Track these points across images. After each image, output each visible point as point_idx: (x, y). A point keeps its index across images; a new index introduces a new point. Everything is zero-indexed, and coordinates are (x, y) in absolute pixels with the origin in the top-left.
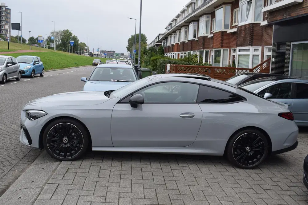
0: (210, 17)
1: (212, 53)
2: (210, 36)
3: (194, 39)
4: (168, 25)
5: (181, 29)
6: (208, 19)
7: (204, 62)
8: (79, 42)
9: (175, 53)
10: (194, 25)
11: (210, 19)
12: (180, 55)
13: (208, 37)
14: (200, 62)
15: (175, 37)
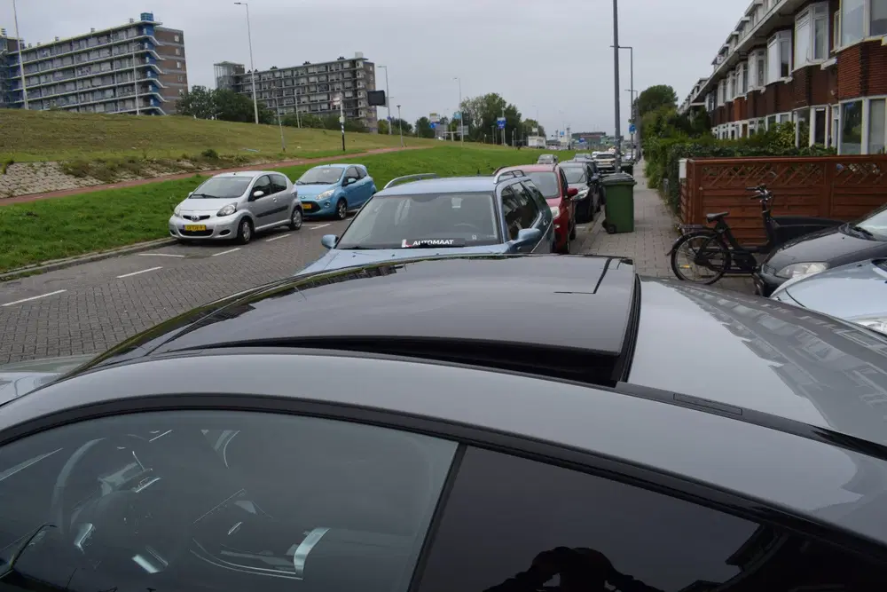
0: (827, 8)
1: (836, 115)
2: (826, 62)
3: (783, 79)
4: (717, 53)
5: (747, 60)
6: (818, 16)
7: (812, 142)
8: (523, 119)
9: (736, 122)
10: (782, 39)
11: (826, 15)
12: (750, 127)
13: (822, 68)
14: (800, 142)
15: (734, 82)
